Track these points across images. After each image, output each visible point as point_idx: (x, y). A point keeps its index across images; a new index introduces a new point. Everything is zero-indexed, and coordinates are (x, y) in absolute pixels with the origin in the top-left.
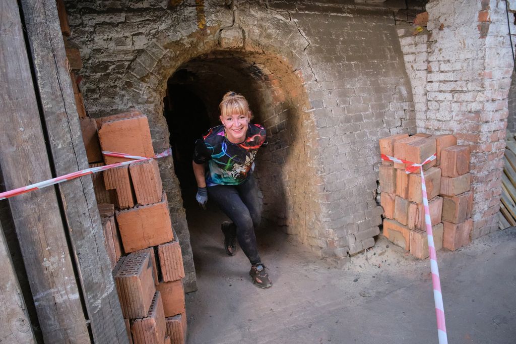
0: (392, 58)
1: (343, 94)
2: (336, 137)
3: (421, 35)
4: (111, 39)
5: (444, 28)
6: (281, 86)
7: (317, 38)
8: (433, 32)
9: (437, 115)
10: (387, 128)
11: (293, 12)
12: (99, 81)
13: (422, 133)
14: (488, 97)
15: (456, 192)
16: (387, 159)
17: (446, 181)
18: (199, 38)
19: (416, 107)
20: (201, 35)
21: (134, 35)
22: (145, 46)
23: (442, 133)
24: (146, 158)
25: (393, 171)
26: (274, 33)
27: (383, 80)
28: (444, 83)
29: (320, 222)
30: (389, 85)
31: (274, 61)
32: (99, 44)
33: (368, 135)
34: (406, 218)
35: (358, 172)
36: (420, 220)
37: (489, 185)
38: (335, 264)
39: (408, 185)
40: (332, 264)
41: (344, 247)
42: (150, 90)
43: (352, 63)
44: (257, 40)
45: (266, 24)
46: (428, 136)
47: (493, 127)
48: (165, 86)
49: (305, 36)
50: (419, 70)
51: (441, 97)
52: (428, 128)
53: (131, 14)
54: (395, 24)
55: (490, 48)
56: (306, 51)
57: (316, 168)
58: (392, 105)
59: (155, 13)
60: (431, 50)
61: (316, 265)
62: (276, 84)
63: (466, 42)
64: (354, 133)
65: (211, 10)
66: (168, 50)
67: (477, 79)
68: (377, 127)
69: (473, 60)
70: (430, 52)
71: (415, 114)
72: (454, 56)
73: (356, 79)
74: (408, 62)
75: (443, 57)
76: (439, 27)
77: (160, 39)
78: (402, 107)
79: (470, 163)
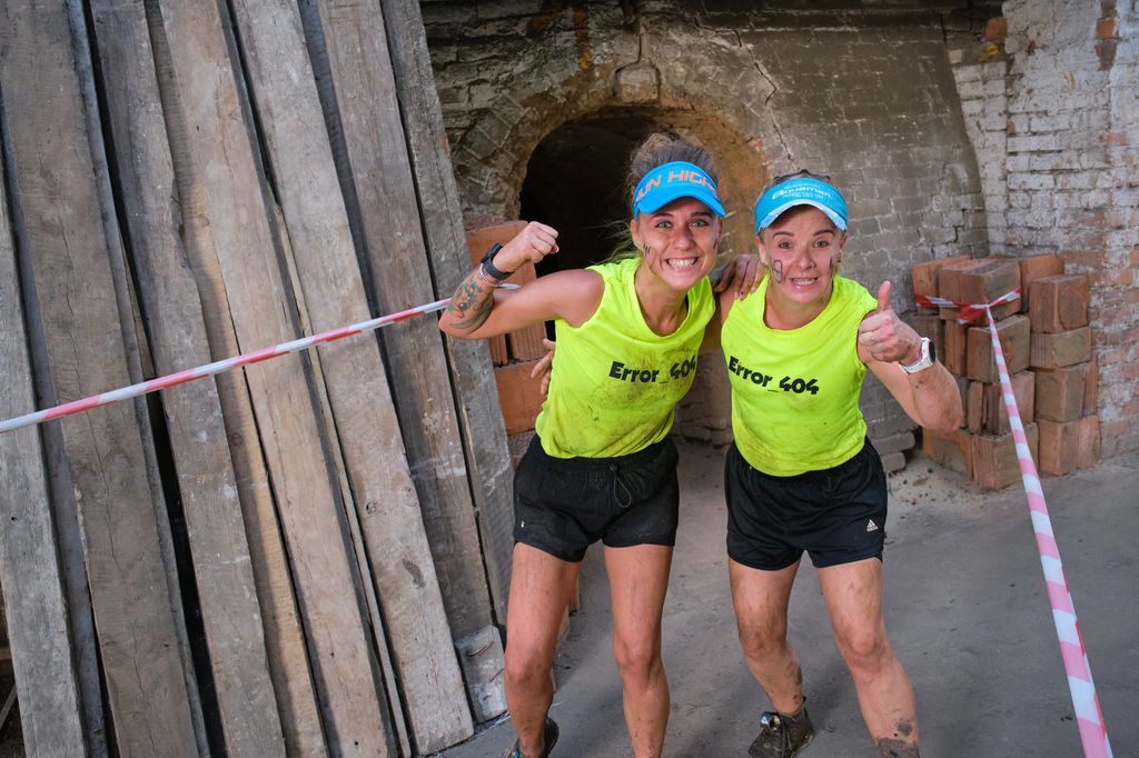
0: (938, 108)
1: (841, 182)
3: (994, 62)
5: (1036, 50)
7: (789, 77)
8: (1016, 56)
9: (1027, 217)
10: (928, 245)
11: (745, 31)
14: (1119, 180)
15: (1062, 362)
16: (926, 303)
17: (1041, 340)
18: (578, 88)
19: (987, 204)
20: (584, 80)
21: (471, 84)
22: (490, 103)
23: (1037, 252)
25: (938, 327)
26: (711, 72)
27: (919, 152)
28: (1038, 155)
30: (931, 164)
31: (710, 122)
33: (890, 259)
36: (990, 415)
37: (1132, 351)
39: (966, 350)
42: (499, 179)
43: (858, 121)
44: (681, 86)
45: (698, 57)
47: (1134, 238)
48: (524, 171)
49: (768, 76)
50: (991, 131)
51: (1033, 182)
52: (1011, 245)
53: (467, 47)
54: (945, 39)
55: (1121, 88)
56: (769, 103)
58: (936, 199)
59: (509, 46)
60: (1013, 92)
63: (1075, 77)
64: (861, 254)
65: (601, 35)
66: (528, 109)
67: (1097, 147)
68: (907, 243)
69: (1090, 110)
70: (1011, 96)
71: (985, 219)
72: (1056, 103)
73: (865, 153)
74: (971, 115)
75: (1036, 105)
76: (1026, 48)
77: (516, 91)
78: (957, 205)
79: (1088, 307)
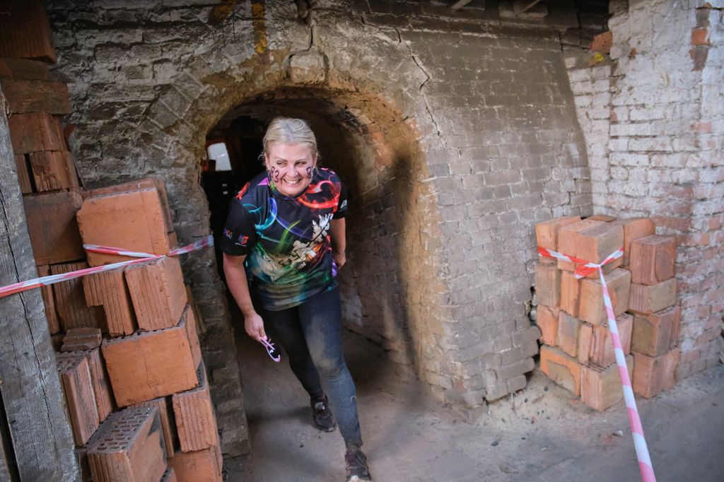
0: (557, 100)
1: (481, 155)
2: (468, 222)
3: (601, 66)
4: (120, 68)
5: (636, 56)
6: (386, 142)
7: (440, 69)
8: (620, 61)
9: (625, 187)
10: (548, 207)
11: (404, 30)
12: (101, 133)
13: (601, 215)
14: (705, 161)
15: (654, 308)
16: (546, 255)
17: (639, 290)
18: (255, 69)
19: (592, 175)
20: (260, 62)
21: (155, 63)
22: (173, 80)
23: (632, 215)
24: (154, 256)
25: (556, 274)
26: (373, 61)
27: (542, 133)
28: (636, 139)
29: (443, 350)
30: (551, 143)
31: (373, 103)
32: (101, 76)
33: (519, 218)
34: (575, 345)
35: (501, 274)
36: (597, 350)
37: (705, 297)
38: (464, 416)
39: (579, 296)
40: (459, 416)
41: (478, 389)
42: (180, 146)
43: (495, 107)
44: (347, 71)
45: (362, 48)
46: (611, 221)
47: (713, 208)
49: (423, 67)
50: (597, 119)
51: (631, 159)
52: (611, 208)
53: (152, 31)
54: (562, 50)
55: (710, 85)
56: (423, 89)
57: (436, 267)
58: (555, 171)
59: (189, 29)
60: (616, 90)
61: (436, 416)
62: (379, 139)
63: (671, 76)
64: (496, 213)
65: (277, 26)
66: (208, 86)
67: (688, 133)
68: (532, 206)
69: (682, 104)
70: (615, 92)
71: (591, 186)
72: (652, 97)
73: (501, 133)
74: (581, 107)
75: (635, 99)
76: (628, 54)
77: (196, 69)
78: (571, 175)
79: (676, 262)
